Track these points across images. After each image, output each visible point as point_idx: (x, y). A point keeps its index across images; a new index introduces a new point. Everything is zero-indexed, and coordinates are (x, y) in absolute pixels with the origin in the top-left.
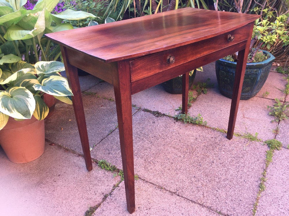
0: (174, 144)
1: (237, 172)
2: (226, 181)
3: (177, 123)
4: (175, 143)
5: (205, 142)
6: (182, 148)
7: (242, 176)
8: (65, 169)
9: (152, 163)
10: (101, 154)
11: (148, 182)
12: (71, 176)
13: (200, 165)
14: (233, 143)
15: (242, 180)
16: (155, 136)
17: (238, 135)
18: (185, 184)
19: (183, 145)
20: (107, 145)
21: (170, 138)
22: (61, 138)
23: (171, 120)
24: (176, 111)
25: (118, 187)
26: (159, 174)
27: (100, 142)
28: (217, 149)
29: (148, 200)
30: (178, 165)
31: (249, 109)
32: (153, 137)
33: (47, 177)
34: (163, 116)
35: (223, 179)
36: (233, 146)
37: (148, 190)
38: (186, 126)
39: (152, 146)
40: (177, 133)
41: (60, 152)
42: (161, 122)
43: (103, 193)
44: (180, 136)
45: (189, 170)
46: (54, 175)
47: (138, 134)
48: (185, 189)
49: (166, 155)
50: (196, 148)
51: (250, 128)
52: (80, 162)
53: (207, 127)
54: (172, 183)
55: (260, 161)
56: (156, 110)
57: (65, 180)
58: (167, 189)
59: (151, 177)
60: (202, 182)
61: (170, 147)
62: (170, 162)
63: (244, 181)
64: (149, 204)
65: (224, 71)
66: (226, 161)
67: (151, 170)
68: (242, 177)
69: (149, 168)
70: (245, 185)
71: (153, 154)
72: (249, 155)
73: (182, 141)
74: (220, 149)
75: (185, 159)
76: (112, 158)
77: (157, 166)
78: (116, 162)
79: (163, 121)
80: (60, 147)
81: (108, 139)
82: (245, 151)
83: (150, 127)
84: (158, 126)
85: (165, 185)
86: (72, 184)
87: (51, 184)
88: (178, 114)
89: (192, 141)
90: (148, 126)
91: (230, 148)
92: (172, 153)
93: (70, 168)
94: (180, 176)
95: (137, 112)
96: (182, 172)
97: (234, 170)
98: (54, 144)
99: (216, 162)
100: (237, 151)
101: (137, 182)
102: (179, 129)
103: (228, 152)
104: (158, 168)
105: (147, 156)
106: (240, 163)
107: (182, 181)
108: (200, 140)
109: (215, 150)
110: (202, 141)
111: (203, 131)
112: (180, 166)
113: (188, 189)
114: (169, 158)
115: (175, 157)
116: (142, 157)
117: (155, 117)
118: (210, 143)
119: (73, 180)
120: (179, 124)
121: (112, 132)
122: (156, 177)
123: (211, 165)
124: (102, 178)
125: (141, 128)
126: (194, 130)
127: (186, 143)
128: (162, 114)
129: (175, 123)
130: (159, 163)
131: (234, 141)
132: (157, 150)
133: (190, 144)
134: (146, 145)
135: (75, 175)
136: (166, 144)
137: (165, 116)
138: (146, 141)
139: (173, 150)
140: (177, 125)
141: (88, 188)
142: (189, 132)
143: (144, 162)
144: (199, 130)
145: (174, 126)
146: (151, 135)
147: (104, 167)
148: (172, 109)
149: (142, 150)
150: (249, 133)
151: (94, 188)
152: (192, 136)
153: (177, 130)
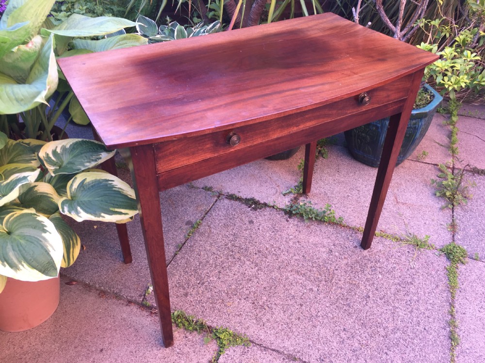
0: (296, 264)
1: (410, 312)
2: (397, 333)
3: (291, 220)
4: (298, 263)
5: (346, 256)
6: (310, 271)
7: (419, 319)
8: (109, 335)
9: (267, 308)
11: (268, 348)
12: (124, 350)
13: (349, 305)
14: (392, 256)
15: (421, 328)
16: (259, 252)
17: (396, 240)
18: (333, 347)
19: (311, 265)
20: (177, 277)
21: (286, 254)
23: (279, 214)
24: (284, 195)
26: (283, 330)
28: (369, 270)
30: (311, 309)
31: (401, 184)
33: (79, 356)
34: (265, 208)
35: (390, 328)
36: (393, 262)
38: (308, 227)
39: (259, 272)
40: (296, 241)
41: (91, 298)
42: (263, 219)
44: (302, 247)
45: (332, 316)
46: (92, 352)
47: (228, 248)
48: (334, 355)
49: (287, 290)
50: (333, 270)
51: (412, 224)
52: (134, 318)
53: (344, 226)
54: (309, 345)
55: (440, 288)
56: (249, 197)
57: (116, 360)
58: (304, 360)
59: (272, 338)
60: (359, 338)
61: (289, 272)
62: (296, 302)
63: (425, 329)
66: (389, 293)
67: (270, 324)
68: (419, 321)
69: (264, 320)
70: (427, 337)
71: (265, 288)
72: (421, 277)
73: (307, 258)
74: (374, 268)
75: (321, 295)
76: (193, 304)
77: (277, 313)
78: (202, 312)
79: (266, 217)
80: (88, 287)
81: (178, 264)
82: (414, 270)
83: (247, 232)
84: (261, 229)
85: (299, 352)
88: (289, 202)
89: (325, 256)
90: (243, 230)
91: (389, 266)
92: (296, 283)
93: (118, 332)
94: (320, 331)
95: (216, 202)
96: (321, 323)
97: (405, 309)
98: (76, 281)
99: (373, 297)
100: (401, 270)
101: (249, 349)
102: (297, 233)
103: (387, 275)
104: (280, 318)
105: (256, 295)
106: (411, 295)
107: (325, 340)
108: (337, 254)
109: (366, 272)
110: (340, 254)
111: (338, 235)
112: (317, 310)
113: (338, 355)
114: (293, 294)
115: (303, 292)
116: (247, 297)
117: (251, 210)
118: (355, 257)
119: (131, 358)
120: (296, 223)
121: (181, 248)
122: (281, 337)
123: (365, 302)
124: (183, 348)
125: (232, 234)
126: (324, 234)
127: (315, 262)
128: (261, 203)
129: (287, 221)
130: (279, 306)
131: (392, 251)
132: (270, 280)
133: (322, 264)
134: (248, 270)
135: (132, 348)
136: (281, 265)
137: (269, 208)
138: (246, 263)
139: (297, 277)
140: (292, 225)
142: (315, 239)
143: (251, 306)
144: (331, 234)
145: (288, 228)
146: (252, 250)
147: (183, 325)
148: (276, 193)
149: (244, 282)
150: (412, 234)
152: (323, 246)
153: (294, 236)
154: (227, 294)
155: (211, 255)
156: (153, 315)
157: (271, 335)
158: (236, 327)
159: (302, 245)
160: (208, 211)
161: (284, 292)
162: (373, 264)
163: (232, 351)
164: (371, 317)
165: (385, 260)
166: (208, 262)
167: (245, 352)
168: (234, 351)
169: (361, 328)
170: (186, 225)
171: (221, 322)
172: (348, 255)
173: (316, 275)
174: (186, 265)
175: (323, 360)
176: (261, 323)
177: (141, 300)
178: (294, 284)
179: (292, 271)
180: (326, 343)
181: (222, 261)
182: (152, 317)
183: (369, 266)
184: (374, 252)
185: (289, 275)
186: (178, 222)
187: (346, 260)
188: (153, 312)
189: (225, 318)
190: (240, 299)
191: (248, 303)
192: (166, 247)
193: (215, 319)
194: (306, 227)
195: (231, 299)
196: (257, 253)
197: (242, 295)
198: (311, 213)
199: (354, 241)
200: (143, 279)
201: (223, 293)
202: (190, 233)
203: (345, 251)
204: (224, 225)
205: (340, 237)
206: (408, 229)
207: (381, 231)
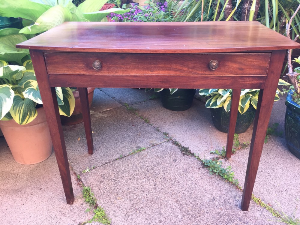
3: (202, 169)
4: (182, 196)
5: (222, 208)
6: (187, 205)
8: (51, 184)
9: (138, 211)
10: (94, 179)
12: (50, 194)
16: (164, 178)
17: (276, 215)
19: (191, 201)
20: (106, 171)
21: (180, 187)
22: (71, 149)
23: (197, 163)
24: (211, 153)
27: (103, 165)
32: (161, 179)
33: (30, 186)
34: (191, 156)
38: (211, 178)
39: (153, 190)
40: (195, 183)
42: (184, 161)
46: (37, 187)
47: (147, 169)
50: (204, 212)
53: (239, 189)
56: (186, 146)
57: (42, 197)
61: (172, 198)
65: (291, 118)
67: (131, 222)
69: (130, 218)
71: (148, 200)
73: (193, 196)
76: (101, 188)
77: (141, 218)
79: (187, 162)
81: (113, 165)
83: (167, 165)
84: (177, 167)
86: (44, 203)
87: (27, 195)
89: (206, 200)
90: (165, 163)
92: (170, 207)
95: (164, 142)
102: (200, 178)
104: (140, 222)
105: (139, 201)
108: (217, 203)
110: (219, 205)
111: (229, 192)
114: (162, 212)
115: (170, 214)
116: (132, 200)
117: (181, 154)
118: (229, 211)
119: (48, 199)
120: (204, 172)
121: (122, 158)
124: (75, 209)
126: (218, 187)
127: (196, 201)
128: (191, 152)
129: (199, 169)
130: (146, 215)
131: (265, 221)
132: (155, 197)
133: (200, 204)
134: (148, 185)
135: (54, 195)
136: (170, 192)
137: (193, 157)
138: (150, 181)
139: (174, 204)
140: (200, 172)
141: (54, 215)
142: (209, 187)
143: (130, 206)
144: (224, 189)
145: (196, 173)
146: (161, 175)
147: (86, 197)
148: (207, 150)
149: (139, 191)
150: (296, 217)
151: (59, 217)
152: (210, 194)
153: (196, 179)
154: (123, 192)
155: (134, 168)
156: (78, 185)
158: (110, 213)
159: (196, 187)
160: (154, 146)
161: (157, 208)
162: (240, 223)
163: (96, 224)
165: (253, 224)
166: (129, 171)
170: (136, 147)
171: (105, 205)
172: (225, 208)
173: (188, 209)
174: (116, 167)
176: (126, 218)
177: (79, 174)
178: (168, 207)
179: (174, 198)
181: (137, 174)
183: (235, 222)
184: (249, 215)
185: (171, 200)
186: (133, 145)
187: (220, 210)
188: (80, 183)
189: (109, 204)
190: (127, 199)
191: (130, 203)
192: (115, 154)
193: (103, 202)
194: (209, 178)
195: (122, 196)
196: (162, 178)
197: (130, 197)
198: (218, 169)
199: (238, 201)
200: (89, 165)
201: (121, 191)
202: (133, 152)
203: (225, 205)
204: (157, 156)
205: (229, 194)
206: (296, 213)
207: (268, 204)
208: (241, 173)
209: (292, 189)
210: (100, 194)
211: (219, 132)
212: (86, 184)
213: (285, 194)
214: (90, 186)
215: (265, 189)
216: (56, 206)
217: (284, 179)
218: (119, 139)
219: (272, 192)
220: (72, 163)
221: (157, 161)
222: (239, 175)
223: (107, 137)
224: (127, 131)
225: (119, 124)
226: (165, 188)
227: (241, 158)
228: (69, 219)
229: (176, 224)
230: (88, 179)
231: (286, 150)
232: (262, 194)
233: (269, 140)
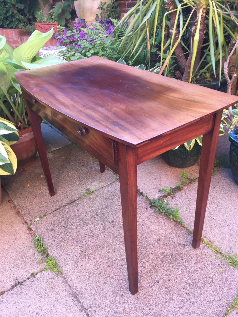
1: (179, 308)
3: (149, 209)
5: (167, 248)
9: (87, 258)
10: (44, 227)
11: (67, 282)
12: (2, 246)
14: (202, 262)
16: (112, 222)
17: (216, 251)
18: (105, 303)
20: (56, 218)
22: (21, 196)
23: (145, 203)
24: (159, 191)
25: (33, 278)
26: (85, 276)
27: (53, 212)
28: (176, 264)
29: (53, 307)
30: (113, 272)
32: (109, 222)
34: (140, 196)
35: (154, 311)
36: (200, 266)
37: (61, 294)
38: (158, 218)
39: (102, 234)
40: (141, 224)
41: (12, 213)
43: (17, 279)
47: (97, 212)
48: (100, 308)
50: (149, 253)
52: (20, 232)
53: (183, 227)
54: (91, 293)
55: (221, 302)
58: (80, 301)
59: (74, 278)
60: (127, 306)
62: (107, 263)
64: (49, 313)
66: (176, 287)
67: (80, 268)
69: (79, 264)
71: (96, 245)
72: (212, 287)
74: (180, 265)
76: (51, 237)
77: (90, 264)
78: (51, 244)
80: (15, 207)
81: (63, 211)
82: (210, 280)
85: (82, 294)
88: (158, 197)
89: (152, 241)
90: (114, 205)
91: (193, 268)
92: (118, 251)
93: (8, 235)
94: (106, 288)
95: (114, 182)
96: (111, 283)
97: (178, 303)
98: (12, 201)
99: (162, 284)
100: (201, 275)
101: (57, 278)
102: (147, 219)
103: (186, 274)
104: (89, 268)
105: (88, 247)
106: (192, 296)
107: (104, 295)
108: (162, 243)
109: (172, 265)
110: (164, 245)
111: (174, 231)
112: (115, 274)
113: (103, 309)
114: (110, 257)
115: (117, 258)
116: (82, 246)
118: (173, 251)
120: (152, 212)
121: (72, 203)
122: (80, 279)
123: (153, 284)
124: (28, 259)
125: (106, 205)
126: (164, 227)
127: (142, 242)
128: (139, 192)
129: (147, 209)
130: (95, 260)
131: (206, 258)
132: (103, 242)
133: (146, 246)
134: (97, 230)
135: (7, 247)
136: (118, 236)
137: (142, 197)
138: (99, 225)
139: (122, 247)
140: (148, 212)
141: (8, 267)
142: (156, 227)
143: (79, 253)
144: (170, 228)
145: (143, 213)
146: (110, 219)
147: (37, 246)
148: (155, 188)
149: (88, 236)
150: (235, 252)
151: (12, 269)
152: (156, 234)
153: (143, 220)
154: (73, 239)
155: (84, 212)
156: (30, 234)
157: (75, 275)
158: (61, 261)
159: (143, 228)
160: (104, 187)
161: (106, 253)
162: (182, 261)
163: (47, 273)
164: (147, 297)
165: (194, 262)
166: (79, 216)
167: (53, 278)
168: (49, 274)
169: (134, 300)
170: (86, 190)
171: (56, 253)
174: (66, 213)
175: (91, 307)
176: (76, 266)
177: (30, 223)
178: (116, 251)
179: (122, 242)
180: (103, 298)
181: (86, 219)
182: (29, 235)
183: (178, 261)
184: (190, 253)
185: (118, 243)
186: (83, 187)
187: (165, 250)
188: (31, 232)
189: (59, 253)
190: (77, 246)
191: (79, 250)
192: (65, 199)
193: (54, 250)
194: (156, 217)
195: (72, 243)
196: (111, 222)
197: (80, 244)
198: (164, 209)
199: (182, 240)
200: (39, 213)
201: (71, 238)
202: (83, 195)
203: (169, 244)
204: (106, 198)
205: (174, 233)
206: (235, 248)
207: (210, 240)
208: (187, 210)
209: (234, 224)
210: (51, 243)
211: (168, 166)
212: (37, 234)
213: (226, 229)
214: (41, 235)
215: (208, 226)
216: (9, 257)
217: (227, 214)
218: (69, 182)
219: (214, 228)
220: (22, 212)
221: (106, 204)
222: (184, 212)
223: (57, 180)
224: (77, 172)
225: (68, 165)
226: (113, 232)
227: (188, 194)
228: (22, 270)
229: (123, 267)
230: (39, 228)
231: (233, 182)
232: (205, 231)
233: (217, 172)
